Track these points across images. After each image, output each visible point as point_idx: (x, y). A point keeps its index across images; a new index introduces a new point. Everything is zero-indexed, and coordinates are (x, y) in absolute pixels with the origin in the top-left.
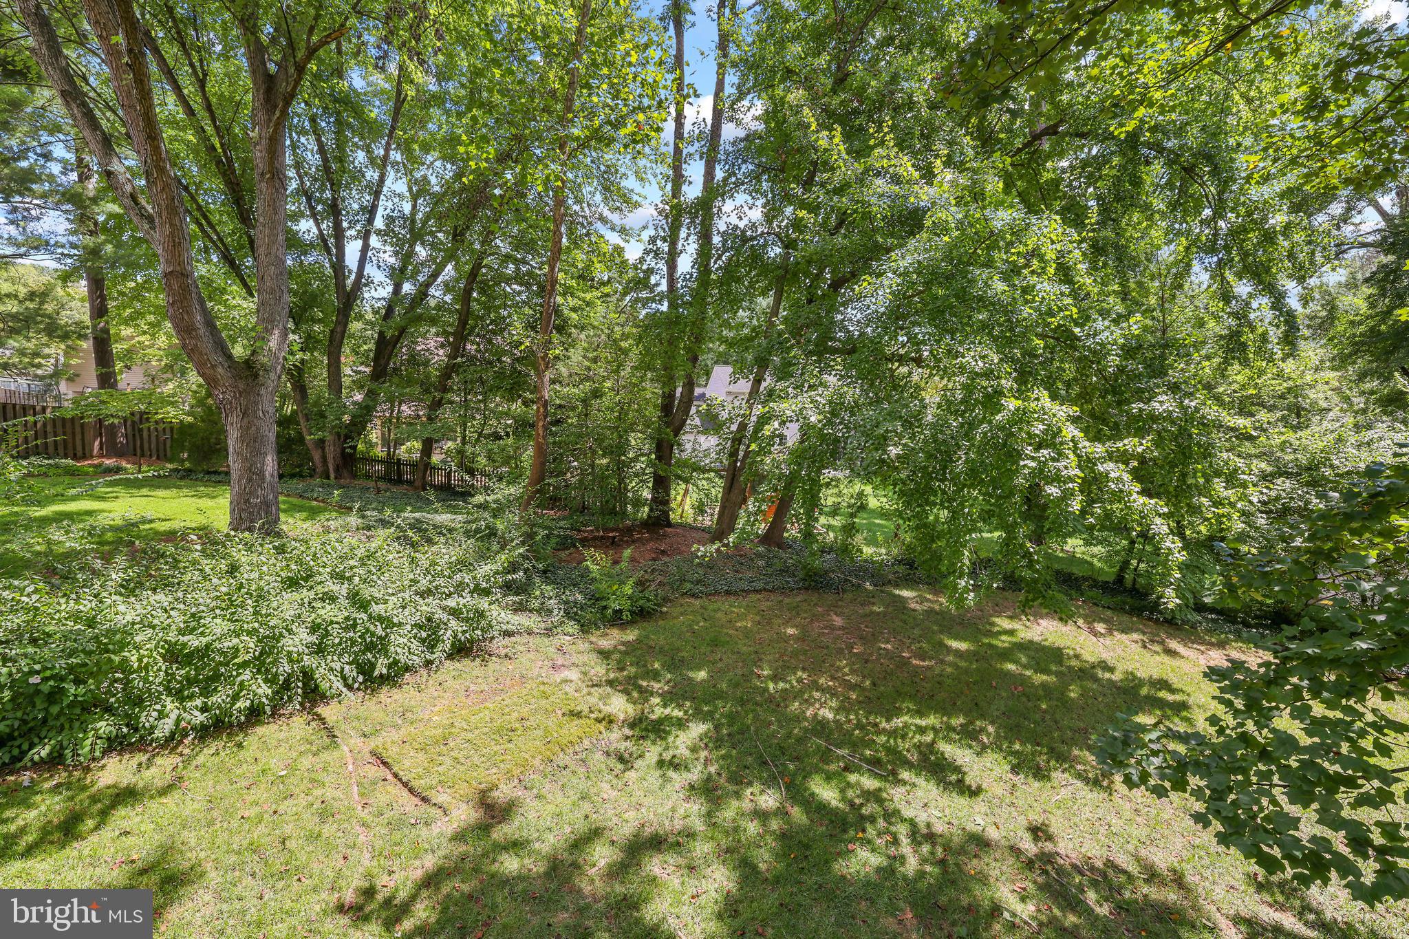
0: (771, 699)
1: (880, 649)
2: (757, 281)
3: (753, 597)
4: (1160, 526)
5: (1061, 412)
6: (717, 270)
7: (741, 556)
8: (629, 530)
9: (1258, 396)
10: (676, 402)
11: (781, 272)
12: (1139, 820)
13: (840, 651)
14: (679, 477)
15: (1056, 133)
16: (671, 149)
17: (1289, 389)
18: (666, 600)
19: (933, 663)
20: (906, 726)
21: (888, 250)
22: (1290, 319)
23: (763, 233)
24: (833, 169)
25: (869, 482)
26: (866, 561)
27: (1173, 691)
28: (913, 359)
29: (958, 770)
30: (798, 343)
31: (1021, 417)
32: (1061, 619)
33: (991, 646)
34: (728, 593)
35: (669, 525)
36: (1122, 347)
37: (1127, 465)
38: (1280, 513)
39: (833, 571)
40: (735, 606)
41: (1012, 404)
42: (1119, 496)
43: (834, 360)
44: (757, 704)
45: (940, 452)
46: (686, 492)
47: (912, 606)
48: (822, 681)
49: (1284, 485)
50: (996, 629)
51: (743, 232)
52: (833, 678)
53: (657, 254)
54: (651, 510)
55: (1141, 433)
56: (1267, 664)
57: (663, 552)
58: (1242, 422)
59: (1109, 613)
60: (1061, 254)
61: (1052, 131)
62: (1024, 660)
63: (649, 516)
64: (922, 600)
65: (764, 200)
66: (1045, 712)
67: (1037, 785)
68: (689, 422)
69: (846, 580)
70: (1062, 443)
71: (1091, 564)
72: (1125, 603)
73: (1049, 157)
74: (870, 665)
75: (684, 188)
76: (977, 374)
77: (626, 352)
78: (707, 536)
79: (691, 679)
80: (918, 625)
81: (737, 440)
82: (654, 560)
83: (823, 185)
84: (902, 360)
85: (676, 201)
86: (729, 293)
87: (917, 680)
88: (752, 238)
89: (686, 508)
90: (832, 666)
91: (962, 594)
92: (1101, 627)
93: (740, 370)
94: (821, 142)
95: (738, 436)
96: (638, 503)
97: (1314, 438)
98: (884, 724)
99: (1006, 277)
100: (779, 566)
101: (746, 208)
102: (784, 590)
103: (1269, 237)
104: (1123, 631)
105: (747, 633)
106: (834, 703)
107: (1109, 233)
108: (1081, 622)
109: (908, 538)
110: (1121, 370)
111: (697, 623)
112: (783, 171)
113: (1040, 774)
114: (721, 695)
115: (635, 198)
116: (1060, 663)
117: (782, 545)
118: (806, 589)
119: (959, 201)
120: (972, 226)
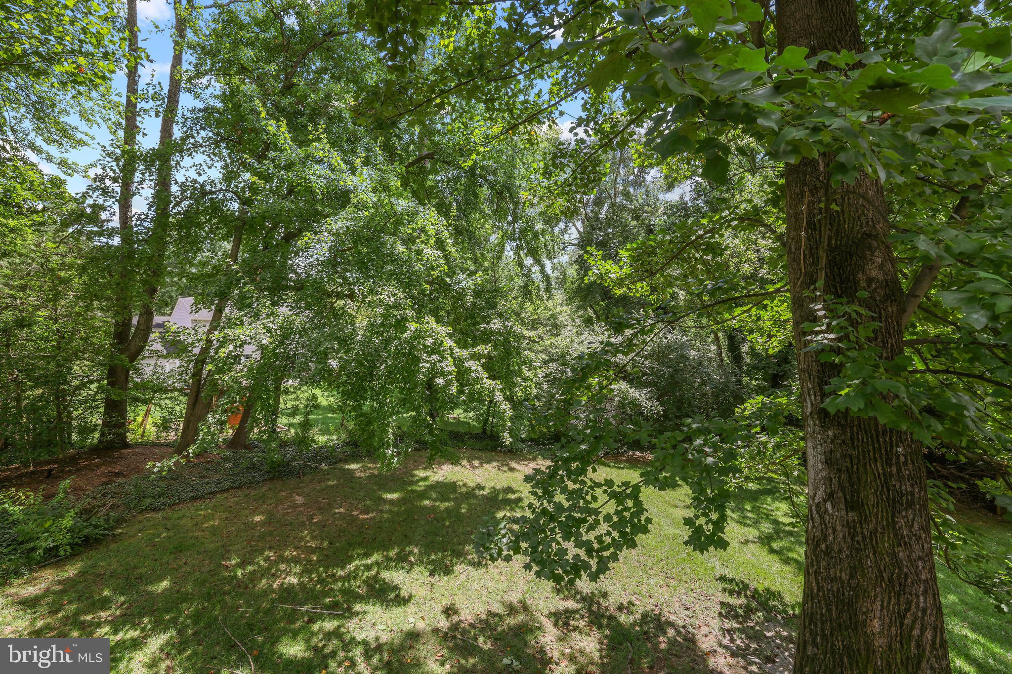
0: (240, 584)
1: (335, 513)
2: (217, 228)
3: (220, 497)
4: (499, 397)
5: (442, 331)
6: (176, 214)
7: (208, 462)
8: (74, 459)
9: (539, 319)
10: (133, 330)
11: (239, 223)
12: (502, 578)
13: (303, 524)
14: (136, 400)
15: (432, 158)
16: (124, 100)
17: (552, 315)
18: (119, 521)
19: (375, 514)
20: (357, 568)
21: (327, 216)
22: (547, 278)
23: (221, 189)
24: (281, 151)
25: (319, 386)
26: (321, 447)
27: (514, 492)
28: (346, 296)
29: (396, 588)
30: (253, 281)
31: (419, 335)
32: (452, 464)
33: (413, 491)
34: (194, 499)
35: (126, 445)
36: (474, 291)
37: (480, 361)
38: (553, 381)
39: (295, 460)
40: (202, 509)
41: (413, 326)
42: (477, 380)
43: (287, 295)
44: (225, 594)
45: (367, 361)
46: (148, 412)
47: (358, 475)
48: (287, 553)
49: (553, 366)
50: (416, 479)
51: (202, 186)
52: (296, 548)
53: (105, 192)
54: (103, 434)
55: (486, 342)
56: (549, 467)
57: (117, 475)
58: (532, 334)
59: (480, 453)
60: (438, 233)
61: (430, 156)
62: (434, 495)
63: (100, 441)
64: (365, 469)
65: (223, 163)
66: (448, 527)
67: (446, 579)
68: (147, 348)
69: (305, 465)
70: (444, 351)
71: (468, 424)
72: (488, 445)
73: (430, 172)
74: (327, 529)
75: (139, 137)
76: (391, 307)
77: (67, 281)
78: (171, 450)
79: (151, 593)
80: (362, 489)
81: (201, 361)
82: (106, 484)
83: (273, 160)
84: (339, 296)
85: (128, 147)
86: (189, 235)
87: (364, 530)
88: (211, 193)
89: (148, 427)
90: (295, 538)
91: (390, 460)
92: (476, 463)
93: (203, 300)
94: (269, 128)
95: (201, 358)
96: (85, 430)
97: (562, 341)
98: (341, 573)
99: (404, 242)
100: (245, 464)
101: (205, 168)
102: (250, 485)
103: (536, 235)
104: (488, 462)
105: (214, 531)
106: (298, 569)
107: (463, 222)
108: (464, 462)
109: (351, 426)
110: (474, 304)
111: (159, 536)
112: (239, 143)
113: (447, 571)
114: (186, 598)
115: (79, 136)
116: (455, 492)
117: (249, 447)
118: (272, 479)
119: (375, 190)
120: (383, 207)
